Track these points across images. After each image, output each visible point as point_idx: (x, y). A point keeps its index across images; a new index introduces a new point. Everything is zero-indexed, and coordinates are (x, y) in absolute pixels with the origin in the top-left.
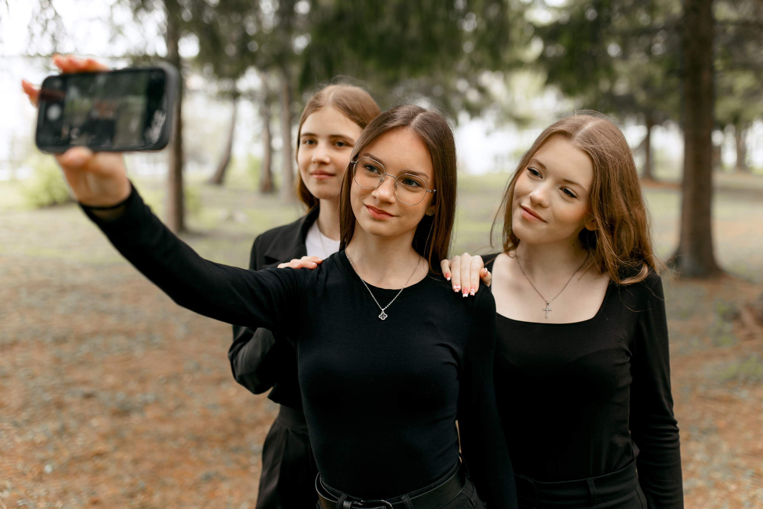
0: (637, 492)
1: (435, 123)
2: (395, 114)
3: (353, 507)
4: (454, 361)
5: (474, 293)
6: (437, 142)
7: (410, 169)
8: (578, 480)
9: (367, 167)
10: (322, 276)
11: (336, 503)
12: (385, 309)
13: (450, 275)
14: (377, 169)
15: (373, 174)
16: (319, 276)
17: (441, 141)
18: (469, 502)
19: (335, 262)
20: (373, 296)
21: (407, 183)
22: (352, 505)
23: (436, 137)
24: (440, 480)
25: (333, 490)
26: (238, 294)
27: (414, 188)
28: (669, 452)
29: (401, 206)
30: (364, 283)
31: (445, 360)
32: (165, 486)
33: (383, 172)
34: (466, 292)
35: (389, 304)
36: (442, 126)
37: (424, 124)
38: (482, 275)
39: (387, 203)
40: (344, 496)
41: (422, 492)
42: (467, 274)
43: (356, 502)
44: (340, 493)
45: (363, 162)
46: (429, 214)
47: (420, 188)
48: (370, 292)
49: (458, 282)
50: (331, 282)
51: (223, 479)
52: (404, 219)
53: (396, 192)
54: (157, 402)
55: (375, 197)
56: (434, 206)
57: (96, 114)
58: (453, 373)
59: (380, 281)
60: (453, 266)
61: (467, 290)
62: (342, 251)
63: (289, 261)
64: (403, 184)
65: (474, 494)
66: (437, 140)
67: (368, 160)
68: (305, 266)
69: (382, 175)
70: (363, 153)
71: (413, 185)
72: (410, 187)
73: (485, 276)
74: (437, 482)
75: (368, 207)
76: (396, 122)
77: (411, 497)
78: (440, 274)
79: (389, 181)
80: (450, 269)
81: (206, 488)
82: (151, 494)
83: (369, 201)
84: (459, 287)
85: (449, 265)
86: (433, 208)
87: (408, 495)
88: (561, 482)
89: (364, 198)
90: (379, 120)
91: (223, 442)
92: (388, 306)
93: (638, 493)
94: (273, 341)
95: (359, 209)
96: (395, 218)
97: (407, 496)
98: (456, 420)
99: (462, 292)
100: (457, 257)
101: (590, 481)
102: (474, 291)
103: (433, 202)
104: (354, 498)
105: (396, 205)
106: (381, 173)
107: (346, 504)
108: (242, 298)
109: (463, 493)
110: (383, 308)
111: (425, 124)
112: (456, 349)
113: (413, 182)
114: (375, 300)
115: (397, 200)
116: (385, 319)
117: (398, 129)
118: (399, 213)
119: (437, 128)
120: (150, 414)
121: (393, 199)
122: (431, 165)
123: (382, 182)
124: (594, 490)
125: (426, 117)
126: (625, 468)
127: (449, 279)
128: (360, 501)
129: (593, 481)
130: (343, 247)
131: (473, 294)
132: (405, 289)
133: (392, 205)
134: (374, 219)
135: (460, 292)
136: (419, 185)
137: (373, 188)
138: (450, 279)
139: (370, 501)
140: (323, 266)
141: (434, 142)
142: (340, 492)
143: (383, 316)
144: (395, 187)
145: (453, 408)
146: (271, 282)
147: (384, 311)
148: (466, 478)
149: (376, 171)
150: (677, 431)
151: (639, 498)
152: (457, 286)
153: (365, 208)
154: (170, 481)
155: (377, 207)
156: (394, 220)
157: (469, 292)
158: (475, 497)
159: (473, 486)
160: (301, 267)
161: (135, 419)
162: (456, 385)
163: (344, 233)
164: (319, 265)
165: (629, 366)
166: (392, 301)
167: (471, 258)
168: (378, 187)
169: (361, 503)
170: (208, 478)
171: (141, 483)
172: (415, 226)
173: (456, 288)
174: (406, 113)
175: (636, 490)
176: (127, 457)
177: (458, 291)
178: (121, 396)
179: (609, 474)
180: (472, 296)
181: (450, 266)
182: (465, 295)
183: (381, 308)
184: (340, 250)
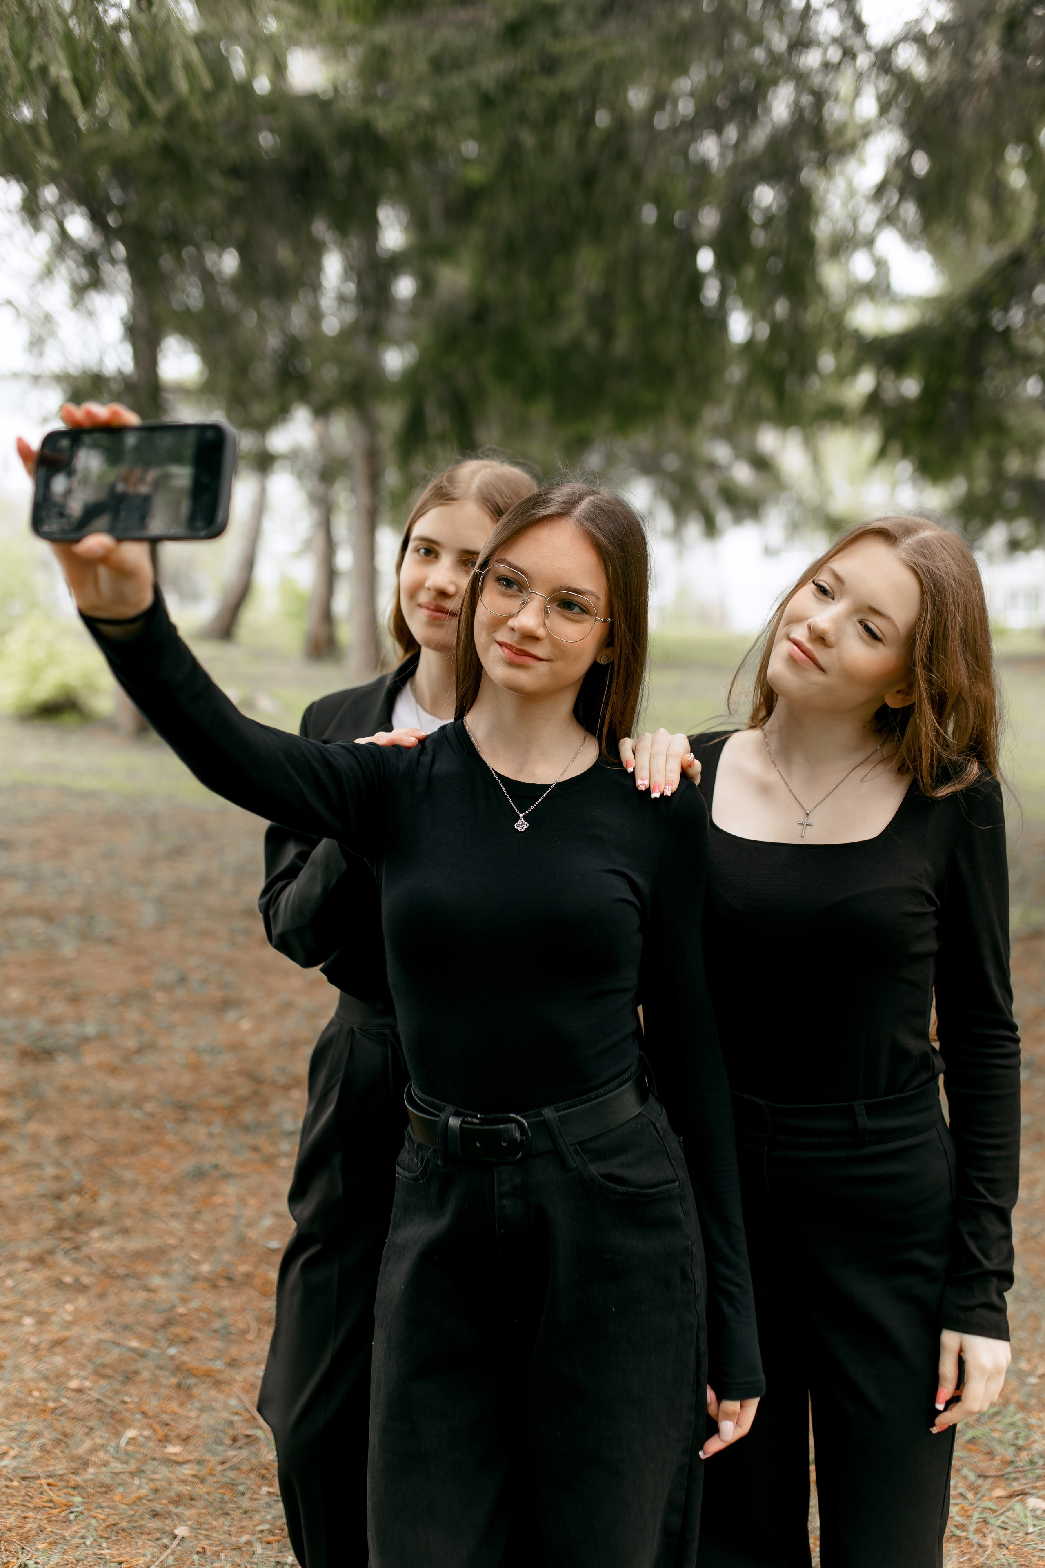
0: (938, 1131)
1: (613, 512)
2: (548, 496)
3: (465, 1126)
4: (635, 900)
5: (671, 792)
6: (615, 542)
7: (569, 585)
8: (839, 1104)
9: (502, 582)
10: (426, 759)
11: (436, 1121)
12: (524, 814)
13: (634, 765)
14: (517, 583)
15: (510, 591)
16: (421, 758)
17: (621, 540)
18: (652, 1127)
19: (447, 738)
20: (506, 794)
21: (564, 608)
22: (463, 1122)
23: (613, 534)
24: (605, 1088)
25: (433, 1102)
26: (293, 774)
27: (576, 615)
28: (1000, 1071)
29: (556, 644)
30: (493, 771)
31: (619, 895)
32: (118, 1184)
33: (526, 589)
34: (657, 791)
35: (532, 807)
36: (625, 518)
37: (594, 513)
38: (685, 765)
39: (531, 637)
40: (451, 1109)
41: (576, 1105)
42: (660, 762)
43: (470, 1119)
44: (444, 1106)
45: (495, 573)
46: (602, 661)
47: (586, 616)
48: (502, 787)
49: (646, 774)
50: (440, 768)
51: (227, 1176)
52: (559, 665)
53: (547, 621)
54: (103, 1037)
55: (513, 629)
56: (611, 649)
57: (120, 487)
58: (633, 920)
59: (520, 771)
60: (638, 747)
61: (659, 787)
62: (460, 721)
63: (373, 735)
64: (559, 609)
65: (661, 1118)
66: (614, 539)
67: (503, 569)
68: (398, 743)
69: (524, 594)
70: (495, 557)
71: (575, 611)
72: (569, 614)
73: (690, 766)
74: (601, 1091)
75: (501, 644)
76: (550, 508)
77: (557, 1111)
78: (616, 761)
79: (536, 602)
80: (634, 755)
81: (197, 1190)
82: (94, 1197)
83: (503, 636)
84: (647, 782)
85: (632, 747)
86: (608, 651)
87: (553, 1108)
88: (811, 1106)
89: (495, 631)
90: (523, 506)
91: (230, 1112)
92: (530, 810)
93: (939, 1134)
94: (344, 866)
95: (487, 649)
96: (545, 663)
97: (552, 1110)
98: (638, 1005)
99: (651, 790)
100: (648, 734)
101: (859, 1106)
102: (670, 789)
103: (609, 640)
104: (466, 1112)
105: (546, 642)
106: (524, 591)
107: (454, 1122)
108: (299, 780)
109: (644, 1113)
110: (521, 813)
111: (596, 512)
112: (639, 880)
113: (575, 605)
114: (510, 800)
115: (548, 634)
116: (524, 829)
117: (552, 520)
118: (551, 656)
119: (616, 519)
120: (90, 1059)
121: (541, 632)
122: (605, 580)
123: (524, 604)
124: (864, 1121)
125: (597, 502)
126: (919, 1089)
127: (630, 770)
128: (476, 1117)
129: (863, 1106)
130: (461, 713)
131: (668, 793)
132: (559, 785)
133: (540, 642)
134: (511, 664)
135: (648, 791)
136: (585, 610)
137: (509, 614)
138: (632, 770)
139: (491, 1116)
140: (427, 743)
141: (610, 542)
142: (444, 1104)
143: (521, 825)
144: (546, 613)
145: (630, 977)
146: (343, 761)
147: (524, 817)
148: (650, 1094)
149: (515, 587)
150: (1017, 1041)
151: (942, 1142)
152: (642, 780)
153: (497, 645)
154: (129, 1175)
155: (515, 645)
156: (542, 667)
157: (662, 790)
158: (663, 1122)
159: (661, 1107)
160: (392, 744)
161: (63, 1065)
162: (637, 940)
163: (462, 689)
164: (422, 741)
165: (933, 923)
166: (537, 803)
167: (670, 737)
168: (519, 612)
169: (478, 1118)
170: (199, 1175)
171: (76, 1176)
172: (579, 680)
173: (642, 783)
174: (567, 496)
175: (937, 1129)
176: (50, 1133)
177: (644, 789)
178: (36, 1024)
179: (890, 1097)
180: (667, 797)
181: (634, 748)
182: (656, 795)
183: (518, 812)
184: (456, 719)
